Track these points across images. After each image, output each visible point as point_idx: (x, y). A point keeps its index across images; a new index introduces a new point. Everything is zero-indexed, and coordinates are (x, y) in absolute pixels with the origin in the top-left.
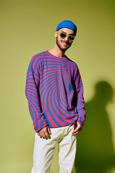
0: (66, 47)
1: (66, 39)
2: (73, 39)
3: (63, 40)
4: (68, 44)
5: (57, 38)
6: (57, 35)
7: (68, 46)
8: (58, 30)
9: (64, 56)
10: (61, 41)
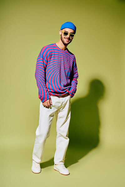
0: (68, 42)
1: (68, 36)
2: (73, 36)
3: (66, 37)
4: (70, 40)
5: (61, 35)
6: (61, 33)
7: (70, 41)
8: (62, 30)
9: (66, 49)
10: (65, 38)
